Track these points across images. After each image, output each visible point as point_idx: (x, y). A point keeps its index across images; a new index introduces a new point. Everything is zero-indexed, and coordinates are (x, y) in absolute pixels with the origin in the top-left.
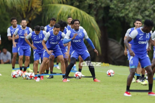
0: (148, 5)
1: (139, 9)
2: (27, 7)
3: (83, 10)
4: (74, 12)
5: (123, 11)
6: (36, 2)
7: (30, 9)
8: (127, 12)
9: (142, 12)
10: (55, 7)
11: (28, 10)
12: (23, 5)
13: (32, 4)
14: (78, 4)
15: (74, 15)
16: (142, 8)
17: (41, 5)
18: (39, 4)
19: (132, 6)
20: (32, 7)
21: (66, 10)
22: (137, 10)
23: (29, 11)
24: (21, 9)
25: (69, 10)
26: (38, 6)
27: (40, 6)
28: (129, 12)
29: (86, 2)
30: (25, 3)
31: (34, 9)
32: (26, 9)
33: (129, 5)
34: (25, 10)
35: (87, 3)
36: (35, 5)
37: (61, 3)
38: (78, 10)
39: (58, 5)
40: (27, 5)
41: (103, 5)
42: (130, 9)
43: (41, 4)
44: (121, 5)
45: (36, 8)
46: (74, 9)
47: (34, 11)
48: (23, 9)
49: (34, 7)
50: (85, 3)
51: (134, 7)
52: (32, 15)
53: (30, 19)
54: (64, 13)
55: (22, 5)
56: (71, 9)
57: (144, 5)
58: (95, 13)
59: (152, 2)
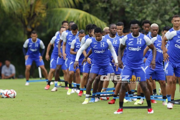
0: (168, 8)
1: (159, 12)
2: (29, 12)
3: (94, 15)
4: (83, 18)
5: (140, 15)
6: (40, 7)
7: (32, 14)
8: (144, 16)
9: (162, 16)
10: (61, 12)
11: (30, 15)
12: (25, 9)
13: (35, 8)
14: (88, 8)
15: (83, 21)
16: (162, 11)
17: (46, 10)
18: (43, 8)
19: (150, 9)
20: (35, 12)
21: (74, 15)
22: (156, 14)
23: (32, 16)
24: (22, 15)
25: (77, 14)
26: (42, 11)
27: (44, 11)
28: (147, 16)
29: (97, 5)
30: (26, 8)
31: (37, 14)
32: (28, 14)
33: (147, 8)
34: (26, 16)
35: (99, 6)
36: (38, 10)
37: (68, 7)
38: (88, 14)
39: (65, 10)
40: (29, 10)
41: (118, 9)
42: (148, 13)
43: (45, 8)
44: (138, 8)
45: (40, 13)
46: (83, 13)
47: (37, 17)
48: (24, 15)
49: (37, 12)
50: (96, 7)
51: (152, 10)
52: (35, 21)
53: (33, 26)
54: (71, 18)
55: (23, 10)
56: (79, 14)
57: (163, 8)
58: (109, 17)
59: (172, 4)
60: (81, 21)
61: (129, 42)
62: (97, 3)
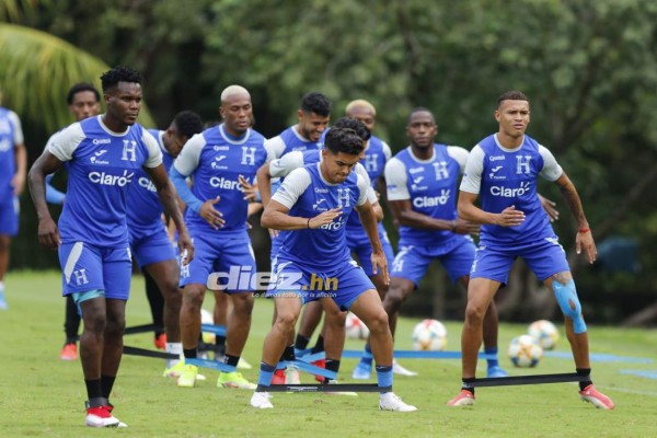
0: (366, 41)
1: (329, 56)
4: (50, 63)
5: (261, 61)
8: (277, 67)
9: (342, 69)
14: (69, 25)
15: (53, 73)
16: (342, 54)
19: (300, 41)
21: (18, 50)
22: (319, 60)
25: (29, 48)
28: (288, 66)
33: (289, 39)
35: (109, 23)
38: (70, 51)
41: (177, 36)
42: (290, 55)
44: (252, 38)
46: (51, 45)
51: (309, 46)
54: (8, 62)
56: (39, 48)
57: (348, 40)
59: (382, 28)
60: (45, 73)
61: (92, 154)
62: (101, 9)
